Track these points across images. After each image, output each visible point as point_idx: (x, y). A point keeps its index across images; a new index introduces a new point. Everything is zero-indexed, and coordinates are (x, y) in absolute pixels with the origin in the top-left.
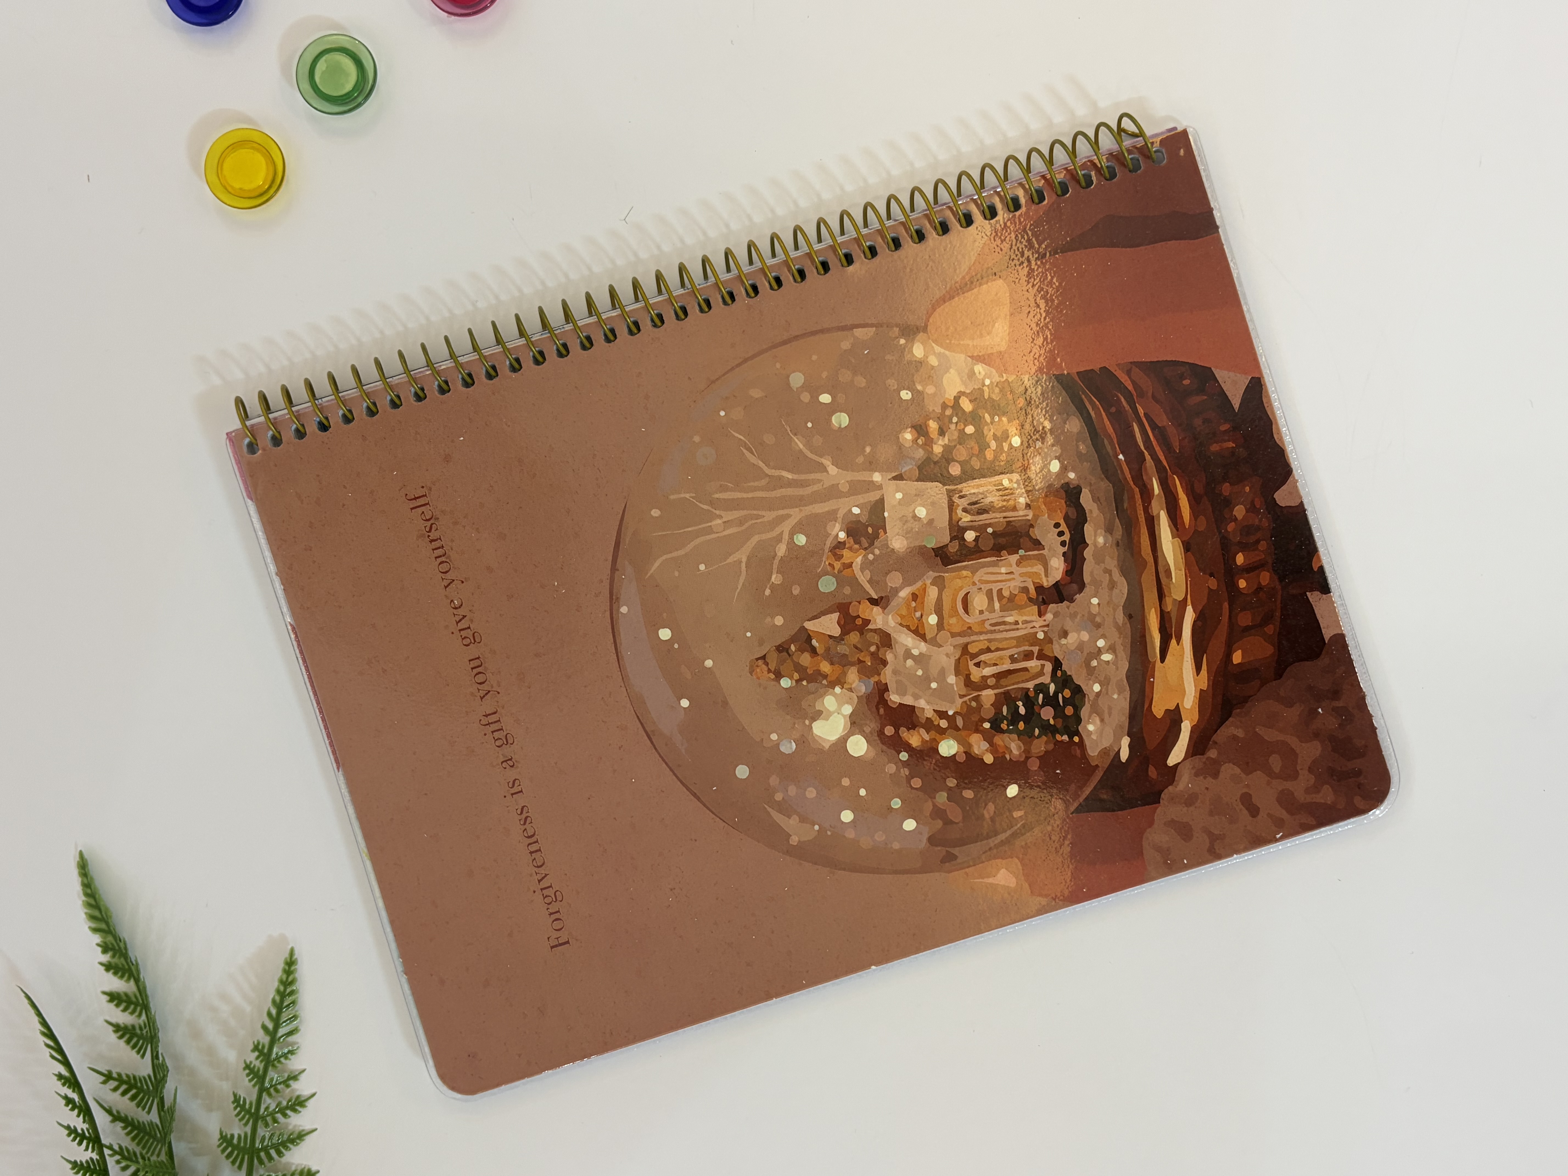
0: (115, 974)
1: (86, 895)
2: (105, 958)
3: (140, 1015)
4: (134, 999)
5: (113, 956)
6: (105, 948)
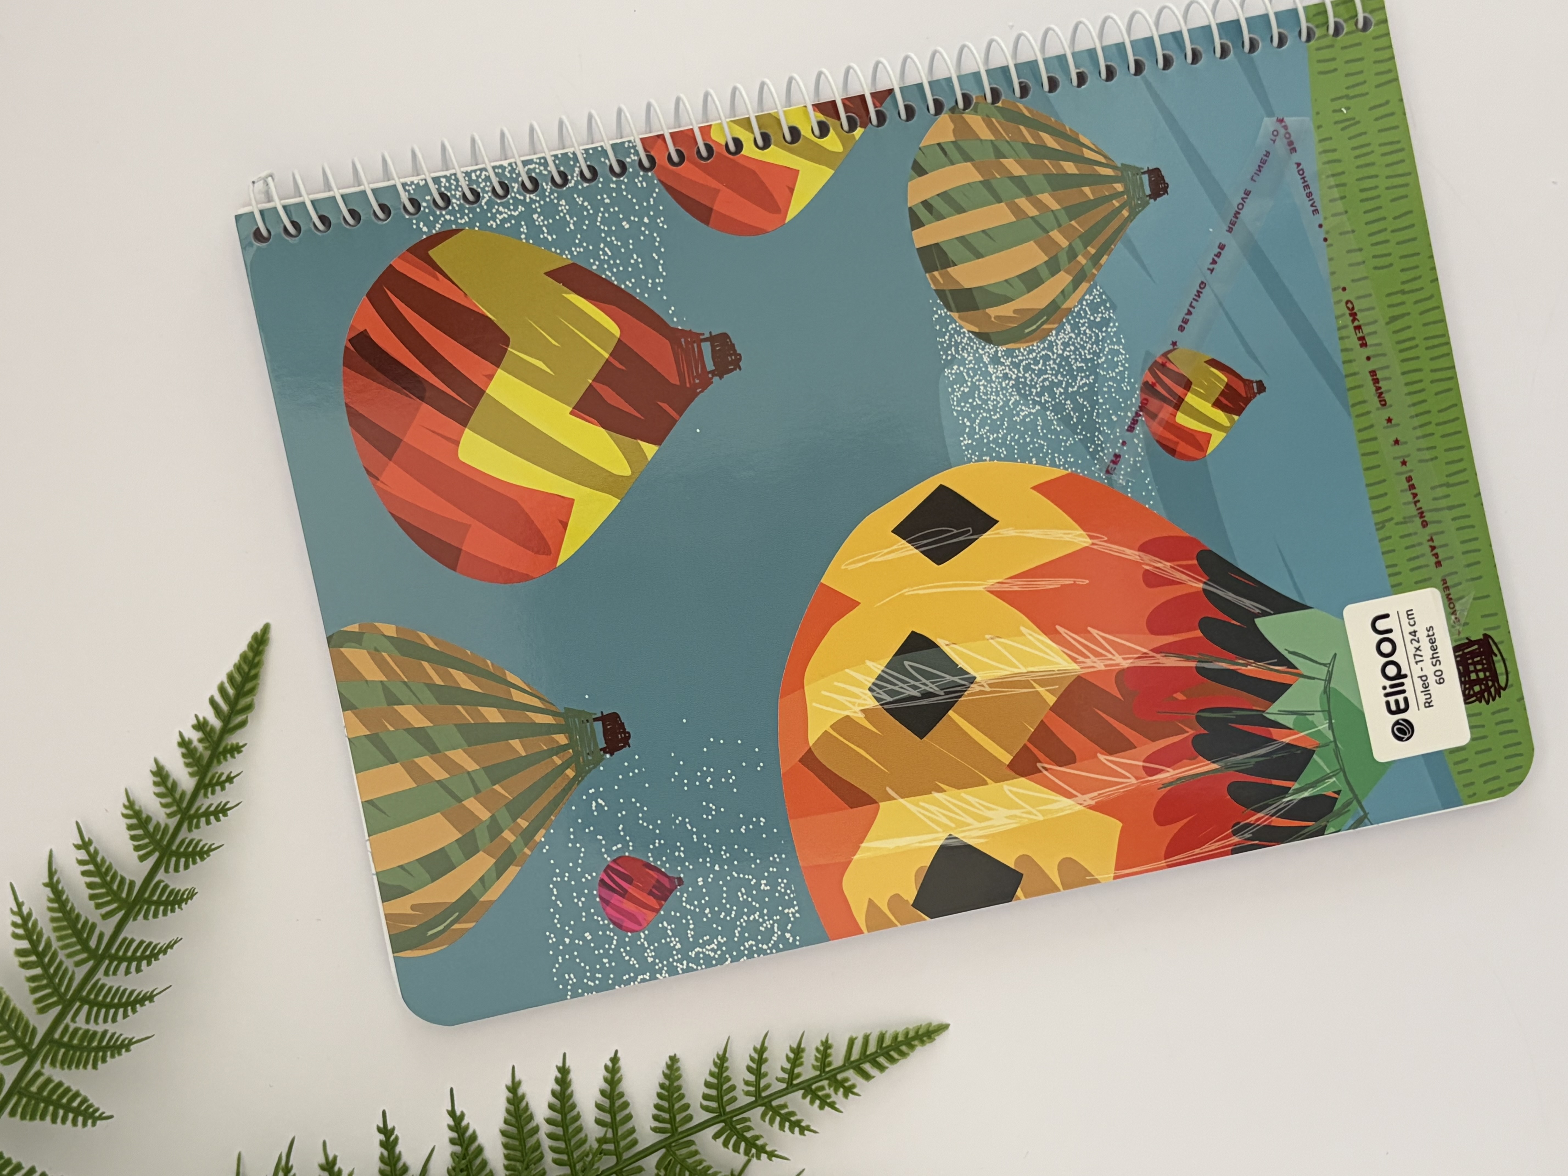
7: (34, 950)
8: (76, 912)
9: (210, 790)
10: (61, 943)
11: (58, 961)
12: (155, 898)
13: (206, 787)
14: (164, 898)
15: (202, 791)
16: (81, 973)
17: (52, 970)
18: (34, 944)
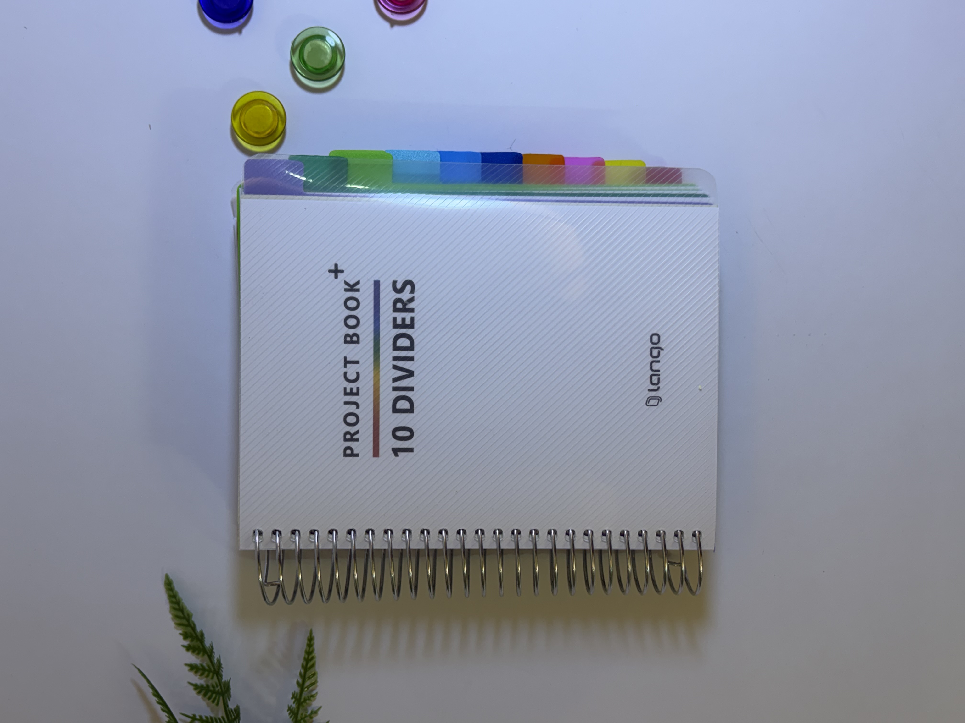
0: (193, 652)
1: (171, 602)
2: (186, 643)
3: (212, 678)
4: (207, 668)
5: (192, 641)
6: (186, 636)
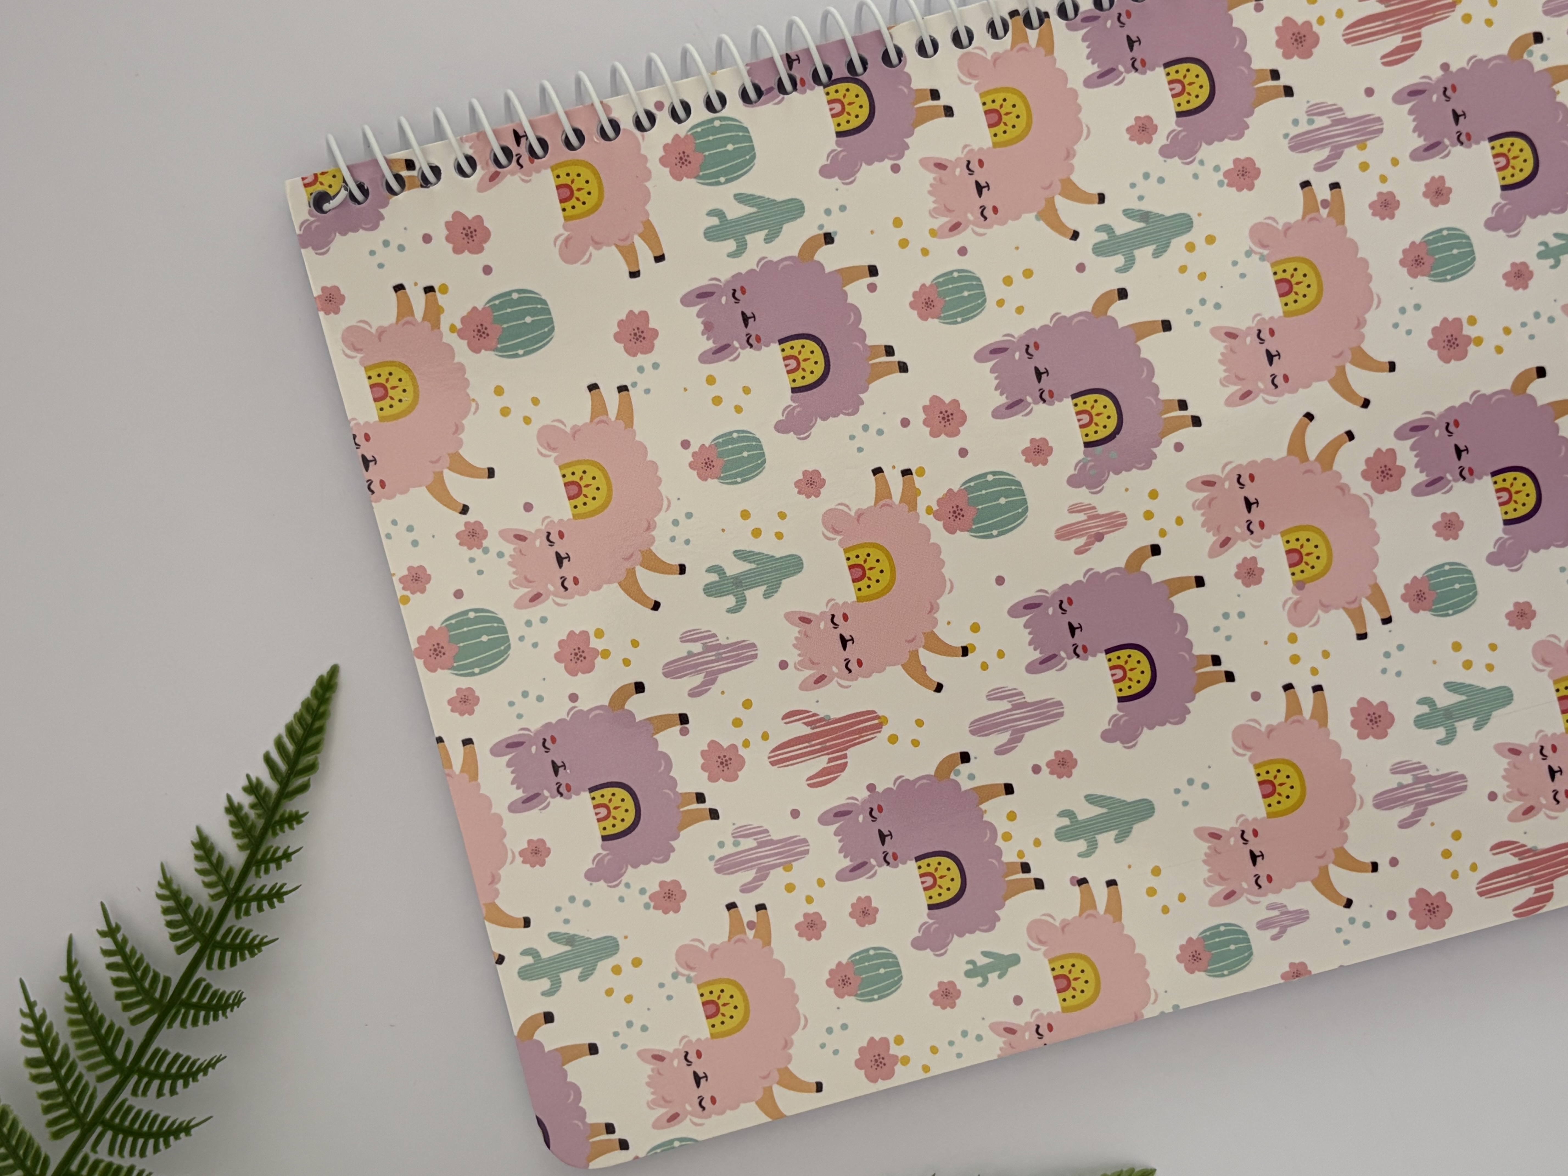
7: (48, 1059)
8: (99, 1014)
9: (263, 866)
10: (81, 1052)
11: (76, 1074)
12: (195, 1000)
13: (258, 863)
14: (205, 1001)
15: (254, 868)
16: (104, 1090)
17: (69, 1085)
18: (49, 1053)
